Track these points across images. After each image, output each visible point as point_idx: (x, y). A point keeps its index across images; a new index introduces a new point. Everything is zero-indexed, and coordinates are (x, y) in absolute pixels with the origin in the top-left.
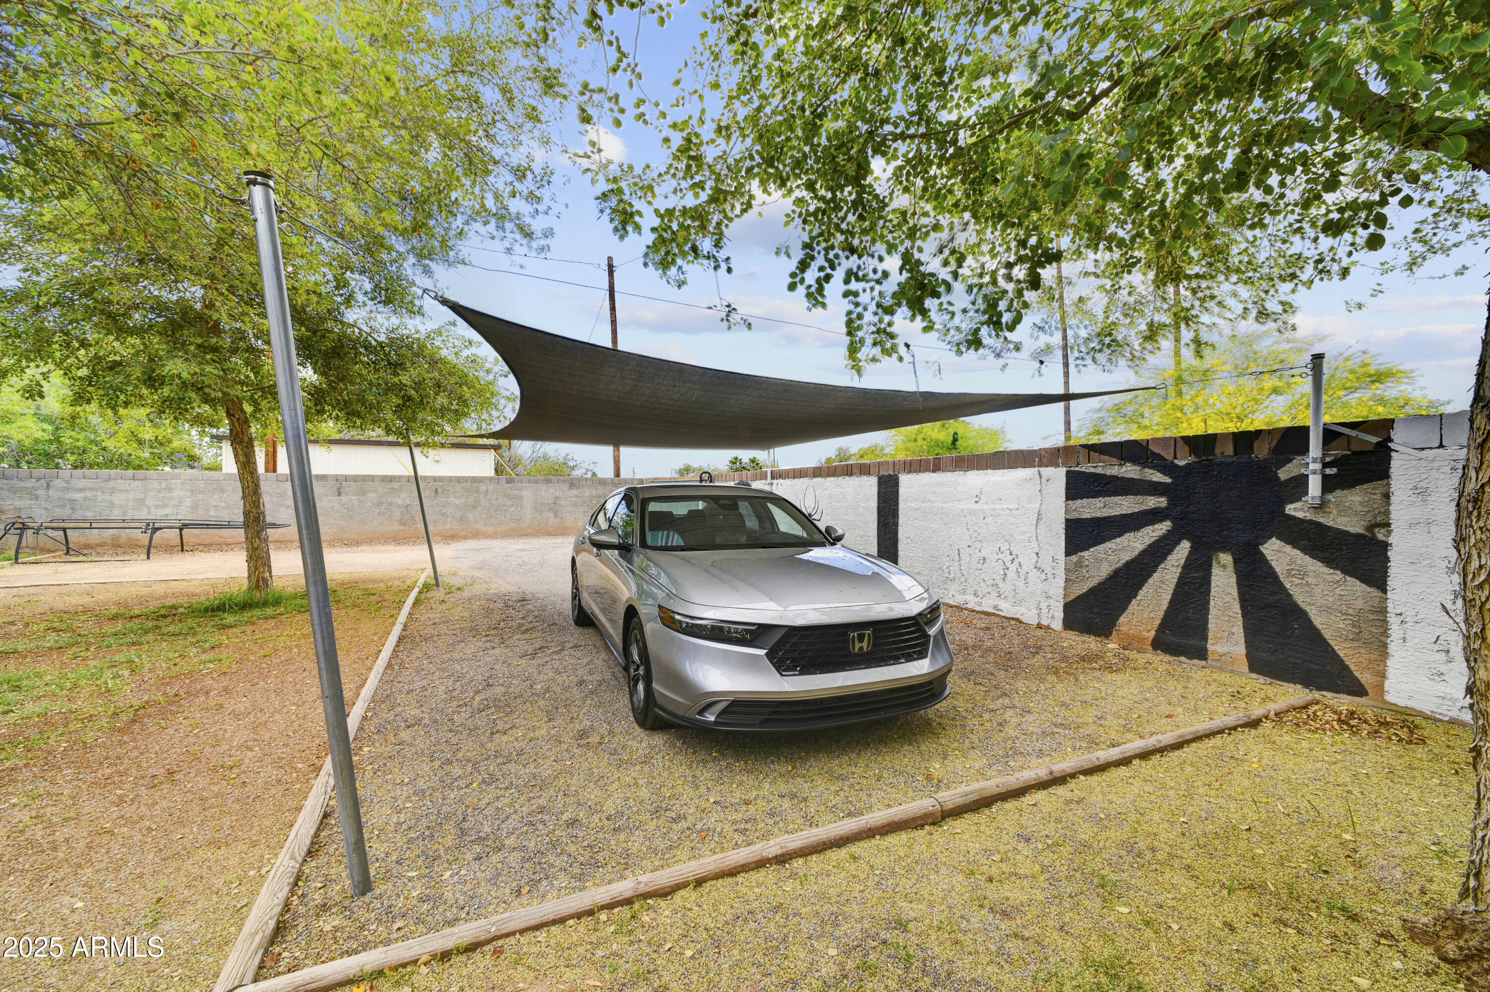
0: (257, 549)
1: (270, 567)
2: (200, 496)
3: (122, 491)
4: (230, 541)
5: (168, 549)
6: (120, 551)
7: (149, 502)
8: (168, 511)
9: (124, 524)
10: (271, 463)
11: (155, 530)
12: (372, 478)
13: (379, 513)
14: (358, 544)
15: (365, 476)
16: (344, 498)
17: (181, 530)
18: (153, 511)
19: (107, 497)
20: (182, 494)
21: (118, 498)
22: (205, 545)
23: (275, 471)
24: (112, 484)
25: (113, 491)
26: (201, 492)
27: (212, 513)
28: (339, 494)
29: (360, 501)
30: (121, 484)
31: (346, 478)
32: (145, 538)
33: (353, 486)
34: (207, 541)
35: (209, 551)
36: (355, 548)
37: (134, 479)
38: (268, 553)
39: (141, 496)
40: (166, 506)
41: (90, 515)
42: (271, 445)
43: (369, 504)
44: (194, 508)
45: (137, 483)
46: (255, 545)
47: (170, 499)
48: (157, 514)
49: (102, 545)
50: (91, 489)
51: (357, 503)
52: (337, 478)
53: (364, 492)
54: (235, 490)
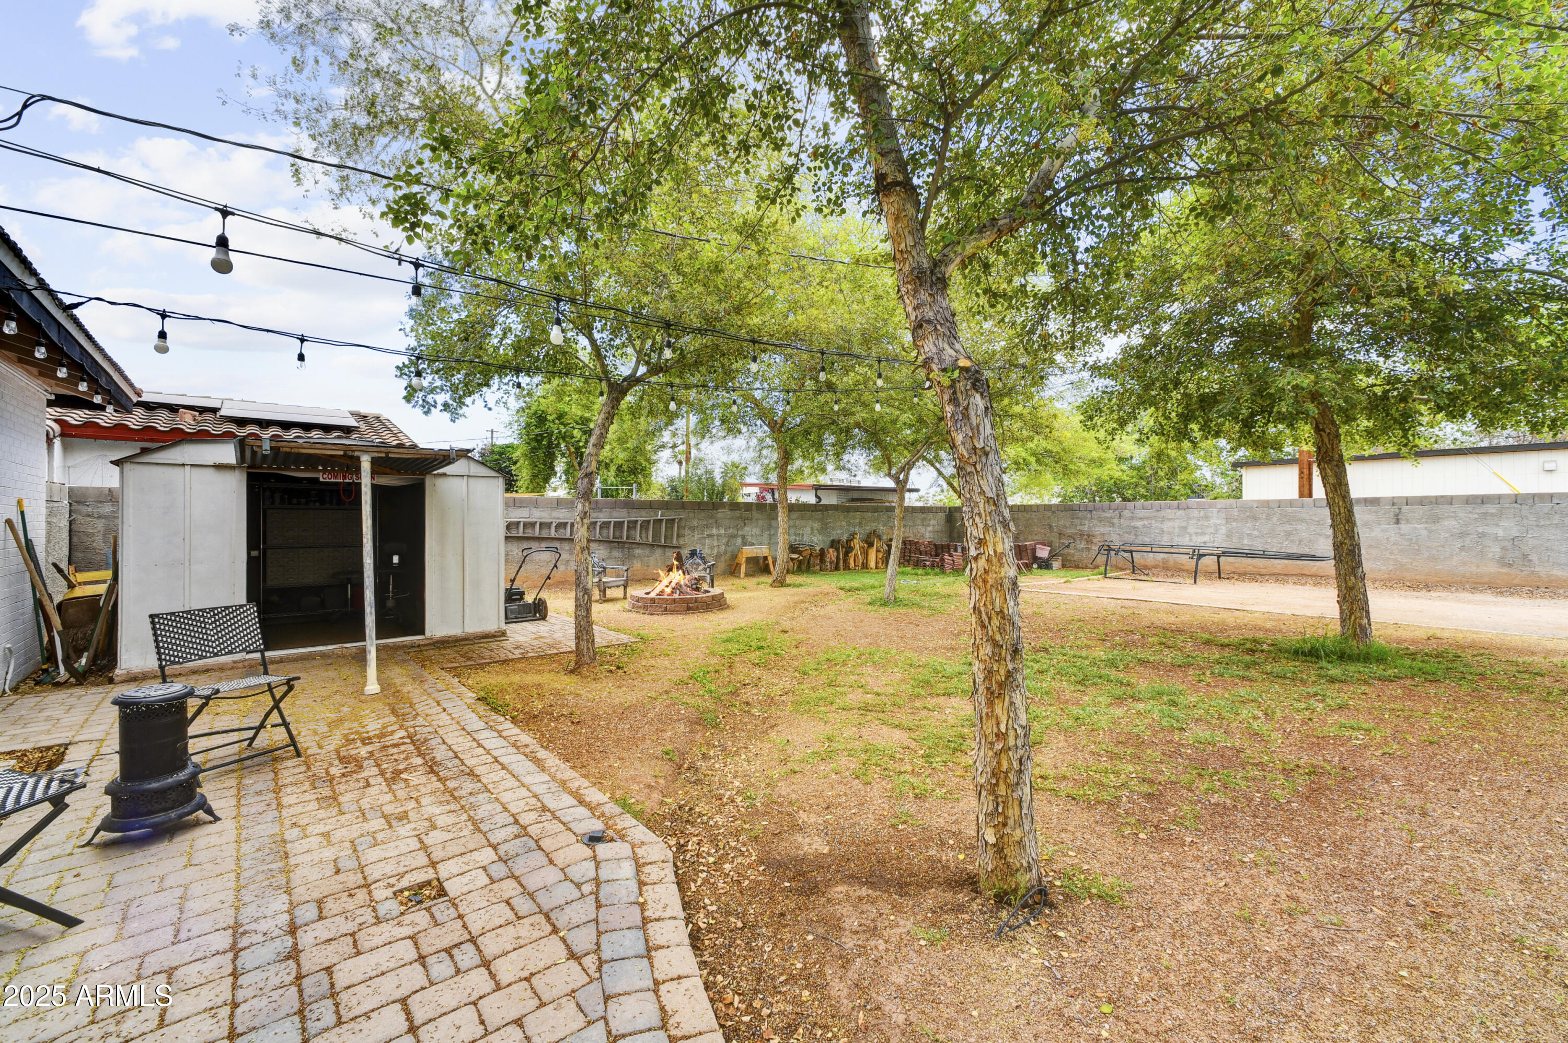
0: (1352, 588)
1: (1368, 612)
2: (1234, 524)
3: (1170, 520)
4: (1263, 571)
5: (1208, 575)
6: (1169, 573)
7: (1191, 530)
8: (1206, 538)
9: (1172, 549)
10: (1307, 487)
11: (1201, 556)
12: (1450, 500)
13: (1462, 548)
14: (1428, 587)
15: (1437, 497)
16: (1404, 527)
17: (1219, 557)
18: (1194, 538)
19: (1158, 524)
20: (1218, 522)
21: (1167, 526)
22: (1240, 574)
23: (1310, 495)
24: (1162, 513)
25: (1163, 519)
26: (1235, 520)
27: (1246, 542)
28: (1397, 522)
29: (1430, 531)
30: (1168, 513)
31: (1408, 501)
32: (1190, 564)
33: (1419, 510)
34: (1242, 570)
35: (1244, 581)
36: (1423, 593)
37: (1178, 508)
38: (1365, 595)
39: (1184, 524)
40: (1203, 534)
41: (1147, 540)
42: (1306, 466)
43: (1444, 535)
44: (1229, 536)
45: (1181, 512)
46: (1350, 584)
47: (1208, 527)
48: (1198, 541)
49: (1156, 567)
50: (1147, 518)
51: (1424, 533)
52: (1393, 502)
53: (1436, 519)
54: (1269, 517)
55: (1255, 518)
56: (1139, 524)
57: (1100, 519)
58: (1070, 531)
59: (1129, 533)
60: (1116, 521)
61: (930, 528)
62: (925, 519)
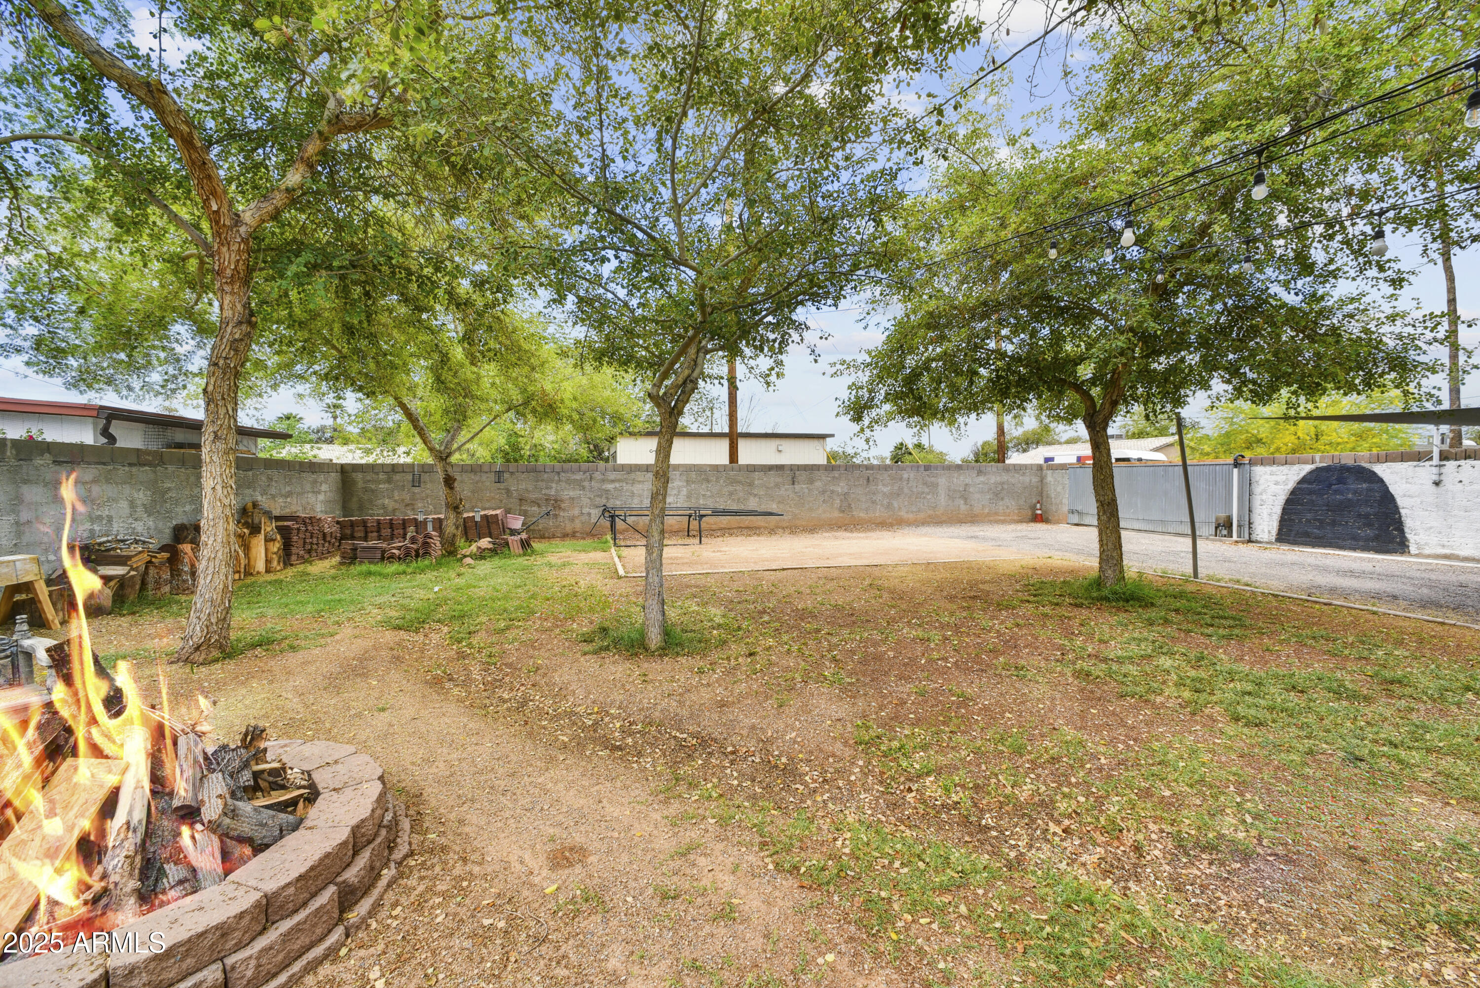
11: (701, 516)
13: (824, 501)
16: (797, 487)
29: (809, 490)
31: (798, 467)
43: (816, 492)
51: (806, 491)
54: (717, 481)
55: (708, 481)
56: (610, 486)
57: (568, 481)
58: (533, 496)
59: (600, 496)
60: (586, 484)
61: (321, 497)
62: (315, 482)
